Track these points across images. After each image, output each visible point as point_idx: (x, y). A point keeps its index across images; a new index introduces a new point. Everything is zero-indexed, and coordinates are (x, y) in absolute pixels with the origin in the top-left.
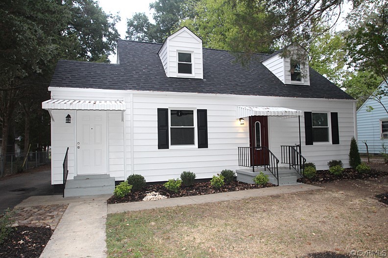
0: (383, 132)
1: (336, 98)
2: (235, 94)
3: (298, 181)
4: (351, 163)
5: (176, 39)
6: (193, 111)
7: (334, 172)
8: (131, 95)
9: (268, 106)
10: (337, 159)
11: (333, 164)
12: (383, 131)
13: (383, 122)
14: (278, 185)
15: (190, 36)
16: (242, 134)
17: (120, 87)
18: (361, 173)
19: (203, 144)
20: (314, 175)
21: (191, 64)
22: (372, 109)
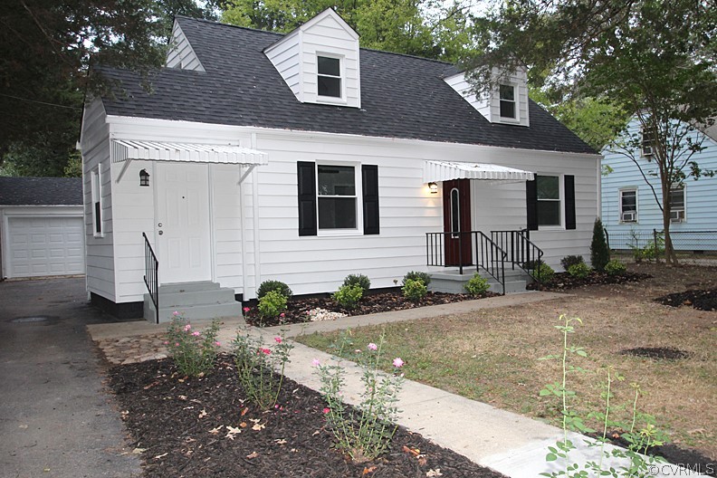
0: (623, 211)
1: (573, 151)
2: (421, 138)
3: (528, 288)
4: (594, 261)
5: (314, 30)
6: (354, 167)
7: (576, 274)
8: (254, 136)
9: (477, 162)
10: (576, 254)
11: (571, 261)
12: (624, 209)
13: (624, 194)
14: (504, 294)
15: (340, 27)
16: (432, 210)
17: (231, 119)
18: (613, 276)
19: (372, 227)
20: (551, 277)
21: (339, 80)
22: (611, 171)
